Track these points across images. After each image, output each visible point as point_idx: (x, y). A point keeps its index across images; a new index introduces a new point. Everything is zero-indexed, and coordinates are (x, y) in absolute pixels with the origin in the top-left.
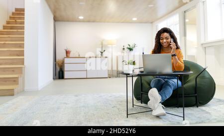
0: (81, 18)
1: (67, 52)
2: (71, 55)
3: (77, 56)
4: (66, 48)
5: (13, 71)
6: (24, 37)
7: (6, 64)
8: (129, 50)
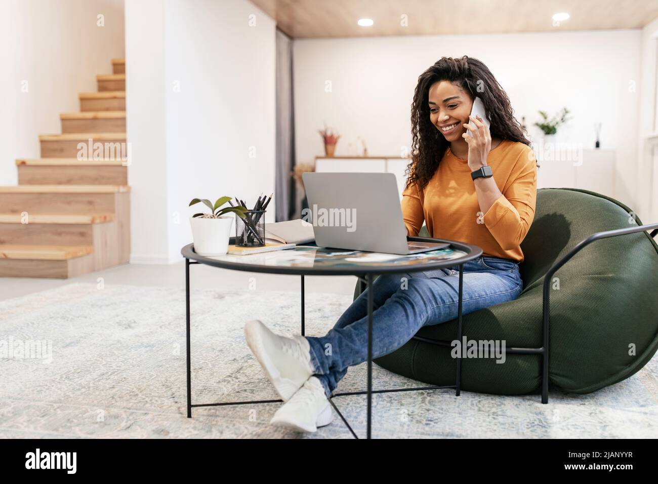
0: (366, 23)
1: (329, 141)
2: (339, 149)
3: (360, 153)
4: (323, 128)
5: (90, 203)
6: (124, 98)
7: (82, 180)
8: (542, 133)
